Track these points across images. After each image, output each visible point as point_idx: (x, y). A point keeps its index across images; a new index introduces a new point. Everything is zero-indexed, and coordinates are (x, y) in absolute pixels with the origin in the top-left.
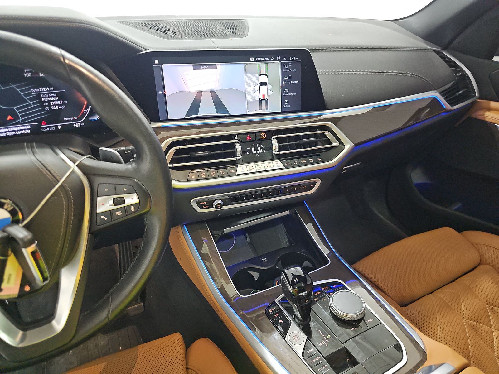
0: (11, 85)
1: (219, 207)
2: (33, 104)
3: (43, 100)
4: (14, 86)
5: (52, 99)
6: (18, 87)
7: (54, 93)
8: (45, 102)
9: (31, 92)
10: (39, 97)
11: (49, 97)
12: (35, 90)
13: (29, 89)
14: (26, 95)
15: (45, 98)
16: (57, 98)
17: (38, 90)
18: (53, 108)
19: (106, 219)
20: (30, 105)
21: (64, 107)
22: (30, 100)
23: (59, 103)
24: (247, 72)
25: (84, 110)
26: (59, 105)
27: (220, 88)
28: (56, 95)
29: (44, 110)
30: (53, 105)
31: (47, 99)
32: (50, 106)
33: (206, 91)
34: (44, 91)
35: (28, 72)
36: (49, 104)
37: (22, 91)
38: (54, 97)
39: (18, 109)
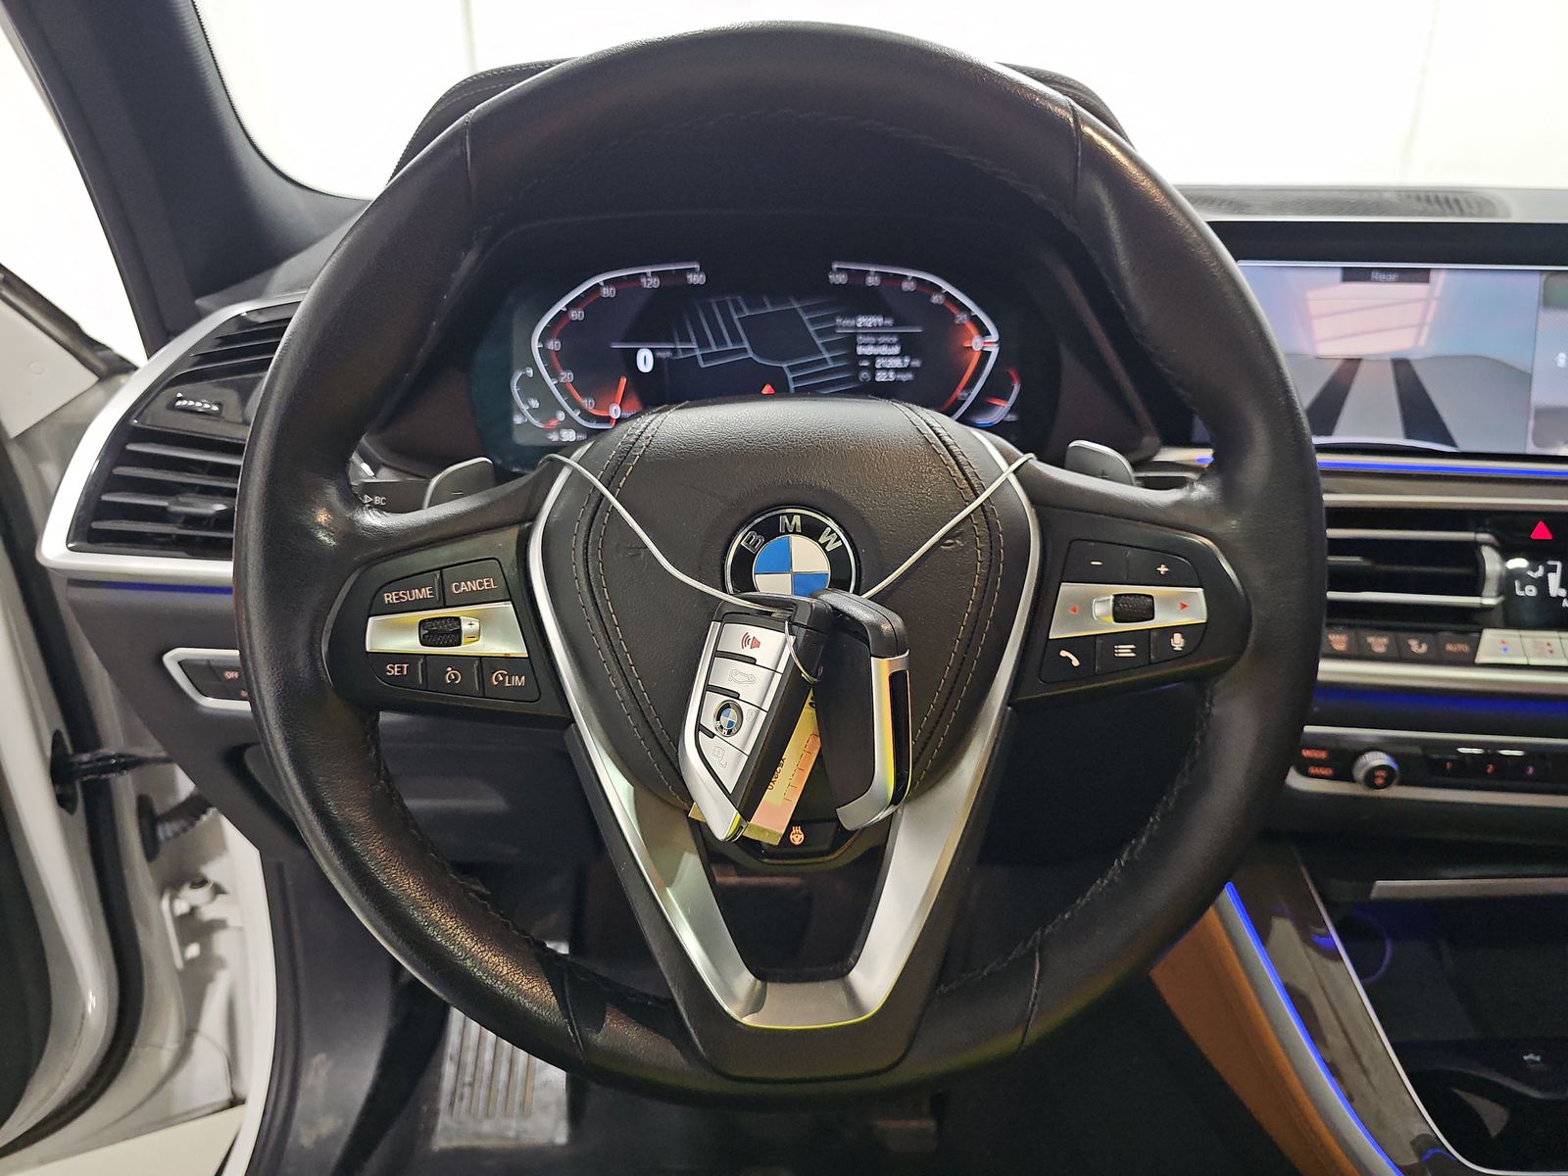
0: (791, 305)
1: (1380, 781)
2: (834, 359)
3: (860, 350)
4: (796, 306)
5: (884, 350)
6: (807, 310)
7: (892, 334)
8: (864, 357)
9: (835, 327)
10: (851, 341)
11: (876, 344)
12: (847, 322)
13: (832, 318)
14: (820, 333)
15: (865, 345)
16: (896, 350)
17: (853, 323)
18: (881, 377)
19: (1076, 662)
20: (824, 361)
21: (909, 376)
22: (829, 347)
23: (897, 363)
24: (1548, 302)
25: (959, 393)
26: (897, 370)
27: (1430, 352)
28: (895, 339)
29: (855, 378)
30: (883, 369)
31: (870, 350)
32: (873, 370)
33: (1377, 360)
34: (867, 328)
35: (840, 270)
36: (874, 363)
37: (813, 321)
38: (890, 345)
39: (792, 369)
